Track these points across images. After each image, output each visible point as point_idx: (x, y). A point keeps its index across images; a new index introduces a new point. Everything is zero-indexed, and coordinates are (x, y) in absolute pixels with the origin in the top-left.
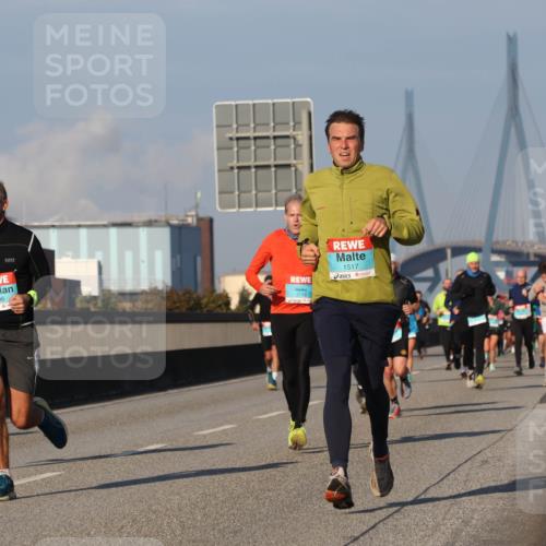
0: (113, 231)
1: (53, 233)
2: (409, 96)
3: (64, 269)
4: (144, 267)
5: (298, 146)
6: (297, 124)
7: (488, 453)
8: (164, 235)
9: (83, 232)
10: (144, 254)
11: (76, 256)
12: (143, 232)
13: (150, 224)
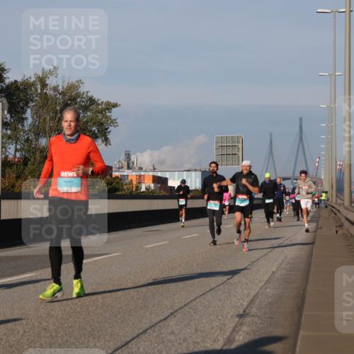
0: (185, 172)
1: (168, 173)
2: (271, 135)
3: (171, 183)
4: (193, 184)
5: (239, 148)
6: (238, 142)
7: (292, 238)
8: (199, 174)
9: (176, 173)
10: (193, 180)
11: (174, 180)
12: (193, 173)
13: (195, 170)
